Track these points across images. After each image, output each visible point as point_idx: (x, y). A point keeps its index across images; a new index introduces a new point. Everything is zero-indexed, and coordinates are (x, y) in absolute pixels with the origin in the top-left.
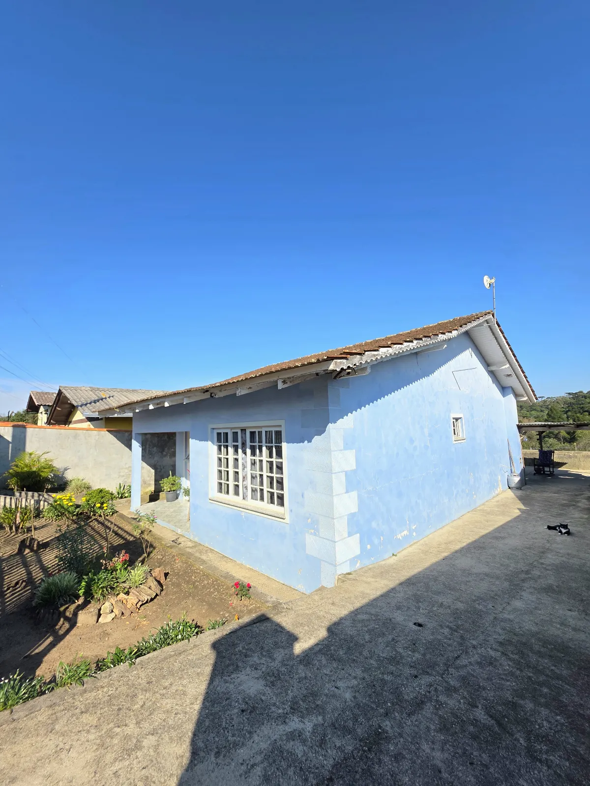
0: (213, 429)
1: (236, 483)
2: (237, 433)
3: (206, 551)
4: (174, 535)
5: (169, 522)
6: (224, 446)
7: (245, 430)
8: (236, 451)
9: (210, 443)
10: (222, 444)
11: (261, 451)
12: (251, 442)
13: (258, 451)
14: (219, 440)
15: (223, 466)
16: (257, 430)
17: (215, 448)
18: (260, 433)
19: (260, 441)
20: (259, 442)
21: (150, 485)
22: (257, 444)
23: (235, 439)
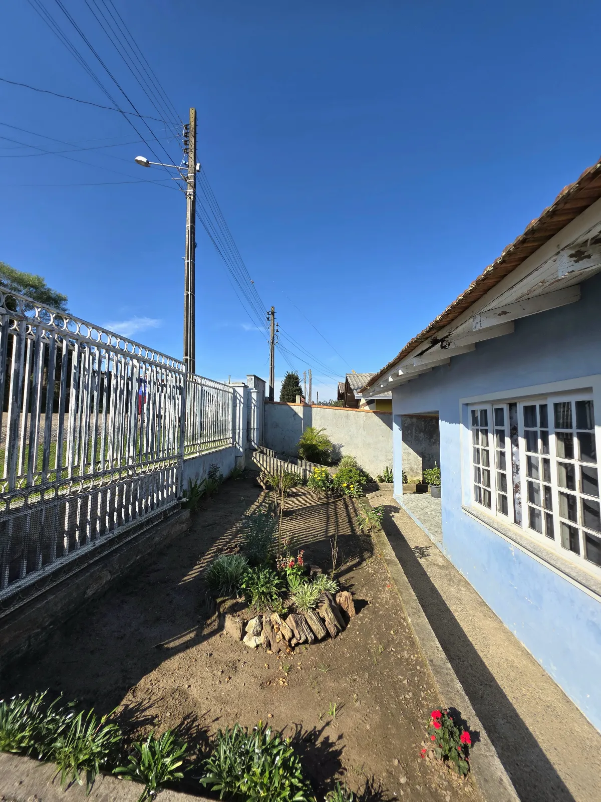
0: (467, 404)
1: (503, 493)
2: (502, 409)
3: (460, 581)
4: (426, 541)
5: (424, 522)
6: (482, 431)
7: (515, 404)
8: (502, 441)
9: (461, 425)
10: (479, 428)
11: (546, 443)
12: (526, 425)
13: (540, 442)
14: (475, 422)
15: (481, 463)
16: (537, 404)
17: (470, 434)
18: (543, 408)
19: (544, 423)
20: (542, 426)
21: (417, 474)
22: (538, 429)
23: (499, 421)
